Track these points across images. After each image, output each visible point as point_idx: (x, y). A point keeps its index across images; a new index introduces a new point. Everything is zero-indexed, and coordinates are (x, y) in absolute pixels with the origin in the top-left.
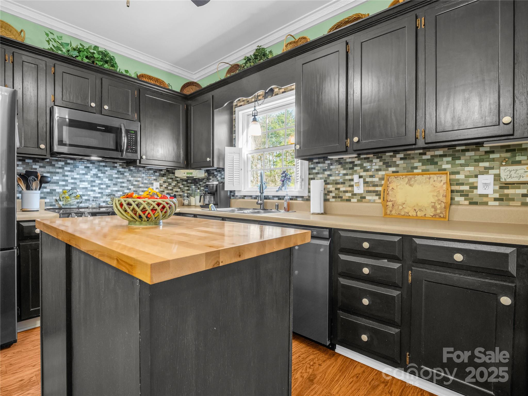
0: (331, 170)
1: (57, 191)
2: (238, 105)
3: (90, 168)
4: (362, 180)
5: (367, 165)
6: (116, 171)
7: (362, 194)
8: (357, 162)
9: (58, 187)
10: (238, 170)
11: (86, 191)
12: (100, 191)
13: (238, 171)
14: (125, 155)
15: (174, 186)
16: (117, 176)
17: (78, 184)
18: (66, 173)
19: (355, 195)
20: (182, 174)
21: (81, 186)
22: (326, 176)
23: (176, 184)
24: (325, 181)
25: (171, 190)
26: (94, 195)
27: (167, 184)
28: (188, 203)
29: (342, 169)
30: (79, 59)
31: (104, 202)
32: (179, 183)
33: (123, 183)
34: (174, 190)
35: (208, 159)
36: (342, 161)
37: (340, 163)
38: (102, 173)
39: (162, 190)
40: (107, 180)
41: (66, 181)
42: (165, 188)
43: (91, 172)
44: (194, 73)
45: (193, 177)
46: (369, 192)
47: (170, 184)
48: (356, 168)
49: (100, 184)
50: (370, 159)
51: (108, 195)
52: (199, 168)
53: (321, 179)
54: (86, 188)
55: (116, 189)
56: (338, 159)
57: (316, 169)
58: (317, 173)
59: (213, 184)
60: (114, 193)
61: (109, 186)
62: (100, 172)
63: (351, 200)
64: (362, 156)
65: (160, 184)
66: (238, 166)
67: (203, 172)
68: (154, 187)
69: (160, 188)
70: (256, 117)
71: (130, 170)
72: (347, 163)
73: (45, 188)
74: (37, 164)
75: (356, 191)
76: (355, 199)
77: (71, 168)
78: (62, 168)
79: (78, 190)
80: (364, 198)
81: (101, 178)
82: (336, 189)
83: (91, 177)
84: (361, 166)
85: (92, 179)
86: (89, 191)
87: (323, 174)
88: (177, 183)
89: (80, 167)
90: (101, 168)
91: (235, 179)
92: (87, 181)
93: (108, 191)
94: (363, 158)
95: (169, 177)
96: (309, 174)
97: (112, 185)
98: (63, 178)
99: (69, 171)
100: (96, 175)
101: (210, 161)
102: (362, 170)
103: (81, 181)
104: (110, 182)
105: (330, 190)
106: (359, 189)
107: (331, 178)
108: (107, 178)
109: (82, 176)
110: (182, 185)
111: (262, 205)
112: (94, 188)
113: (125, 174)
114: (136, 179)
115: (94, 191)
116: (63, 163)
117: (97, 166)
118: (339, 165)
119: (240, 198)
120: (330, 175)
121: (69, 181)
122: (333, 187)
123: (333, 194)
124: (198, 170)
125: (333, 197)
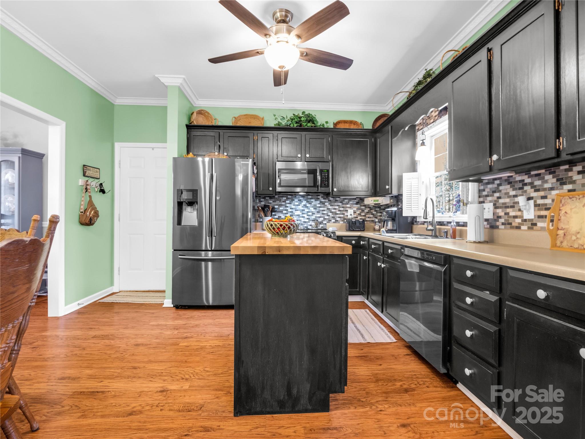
0: (500, 191)
1: (282, 217)
2: (420, 129)
3: (302, 200)
4: (532, 202)
5: (538, 183)
6: (319, 202)
7: (532, 220)
8: (528, 180)
9: (283, 215)
10: (417, 195)
11: (299, 217)
12: (308, 217)
13: (418, 197)
14: (320, 190)
15: (367, 212)
16: (319, 205)
17: (294, 212)
18: (287, 205)
19: (525, 220)
20: (370, 201)
21: (296, 214)
22: (496, 199)
23: (368, 211)
24: (494, 205)
25: (364, 216)
26: (304, 221)
27: (360, 211)
28: (379, 228)
29: (511, 189)
30: (292, 125)
31: (311, 225)
32: (372, 209)
33: (324, 210)
34: (367, 216)
35: (387, 187)
36: (511, 180)
37: (510, 183)
38: (309, 204)
39: (355, 216)
40: (313, 208)
41: (287, 210)
42: (359, 214)
43: (302, 203)
44: (385, 105)
45: (380, 204)
46: (540, 217)
47: (363, 211)
48: (526, 188)
49: (308, 212)
50: (542, 176)
51: (313, 221)
52: (383, 196)
53: (490, 202)
54: (299, 215)
55: (319, 215)
56: (506, 178)
57: (486, 190)
58: (487, 196)
59: (392, 211)
60: (317, 219)
61: (314, 214)
62: (308, 203)
63: (520, 227)
64: (533, 173)
65: (354, 211)
66: (417, 191)
67: (389, 198)
68: (349, 214)
69: (354, 215)
70: (424, 141)
71: (329, 200)
72: (516, 182)
73: (275, 215)
74: (272, 199)
75: (526, 216)
76: (525, 225)
77: (290, 201)
78: (285, 201)
79: (294, 217)
80: (535, 224)
81: (309, 207)
82: (506, 214)
83: (302, 207)
84: (531, 184)
85: (303, 209)
86: (301, 217)
87: (493, 196)
88: (370, 209)
89: (295, 200)
90: (309, 200)
91: (413, 204)
92: (300, 210)
93: (313, 217)
94: (533, 175)
95: (362, 204)
96: (480, 197)
97: (316, 213)
98: (285, 208)
99: (289, 203)
100: (305, 206)
101: (388, 188)
102: (533, 190)
103: (296, 210)
104: (314, 210)
105: (500, 215)
106: (530, 213)
107: (501, 201)
108: (312, 207)
109: (297, 207)
110: (375, 211)
111: (433, 232)
112: (304, 215)
113: (326, 204)
114: (334, 207)
115: (304, 217)
116: (285, 198)
117: (306, 199)
118: (508, 184)
119: (421, 224)
120: (499, 198)
121: (289, 210)
122: (502, 211)
123: (502, 220)
124: (384, 197)
125: (503, 224)
